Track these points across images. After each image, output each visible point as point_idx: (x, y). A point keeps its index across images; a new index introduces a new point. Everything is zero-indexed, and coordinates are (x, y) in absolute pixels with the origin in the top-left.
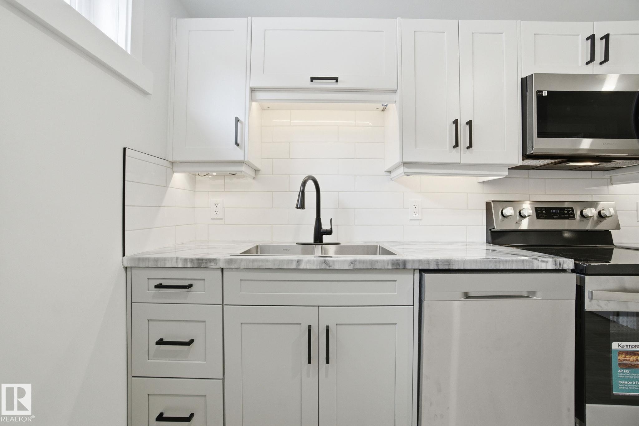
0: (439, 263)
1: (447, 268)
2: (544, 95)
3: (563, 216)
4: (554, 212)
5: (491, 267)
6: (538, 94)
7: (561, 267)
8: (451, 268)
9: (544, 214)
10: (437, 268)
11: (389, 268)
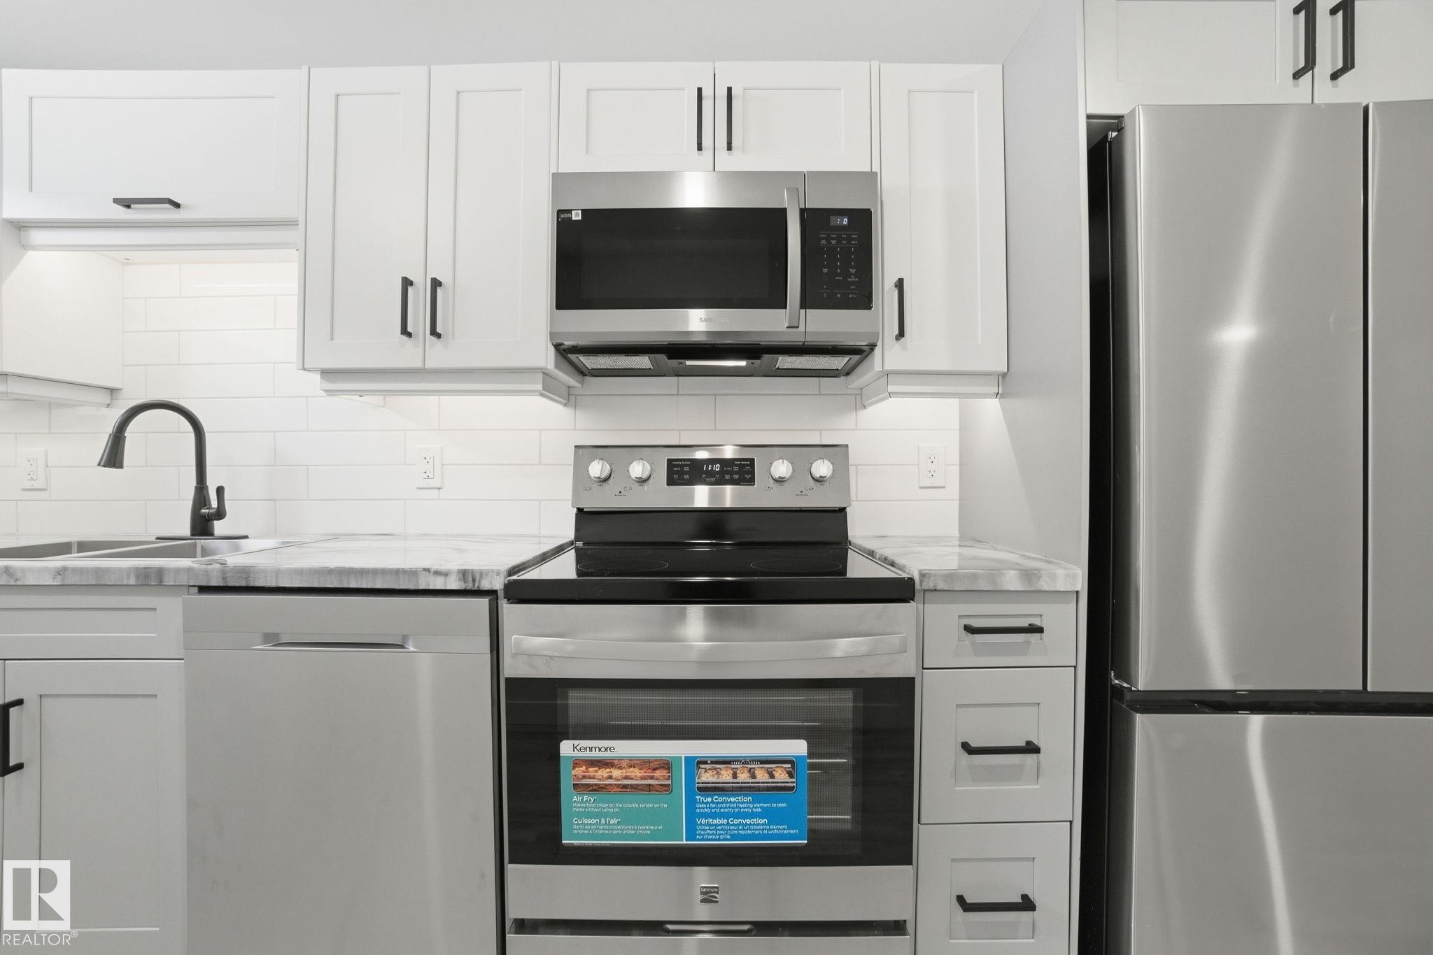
0: (228, 575)
1: (243, 584)
2: (573, 219)
3: (727, 477)
4: (710, 468)
5: (332, 584)
6: (562, 216)
7: (476, 586)
8: (252, 584)
9: (686, 473)
10: (225, 585)
11: (131, 584)
